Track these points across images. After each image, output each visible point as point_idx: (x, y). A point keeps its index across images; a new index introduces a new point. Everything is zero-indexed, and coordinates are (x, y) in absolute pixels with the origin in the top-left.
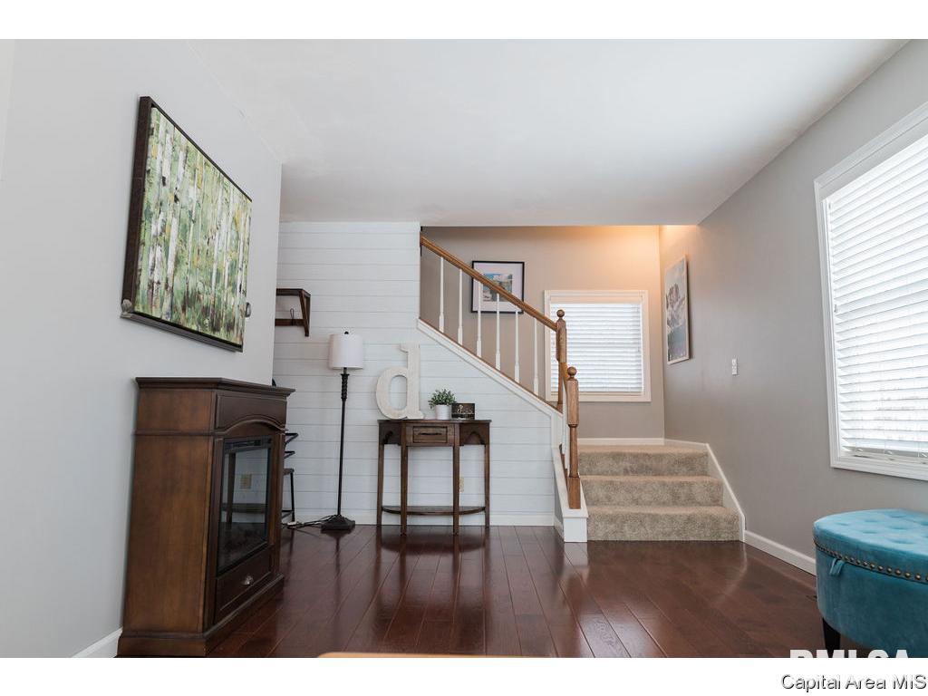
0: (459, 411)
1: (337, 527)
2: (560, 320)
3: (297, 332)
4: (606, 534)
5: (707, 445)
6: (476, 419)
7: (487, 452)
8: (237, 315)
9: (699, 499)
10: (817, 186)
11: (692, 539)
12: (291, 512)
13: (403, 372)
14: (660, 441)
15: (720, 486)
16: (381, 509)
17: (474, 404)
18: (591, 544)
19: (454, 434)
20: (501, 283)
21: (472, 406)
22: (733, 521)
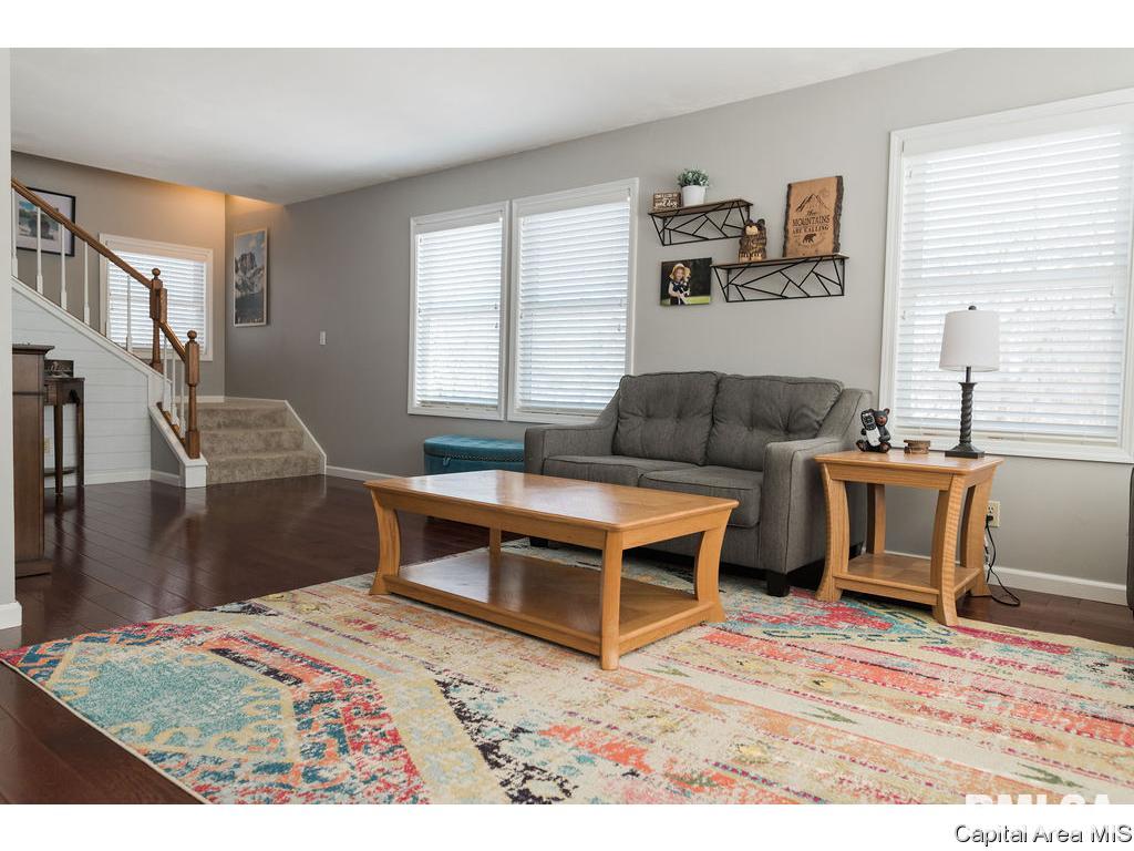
0: (53, 369)
2: (156, 278)
5: (286, 402)
6: (75, 376)
7: (81, 413)
9: (286, 445)
10: (412, 223)
11: (287, 476)
14: (220, 399)
15: (302, 433)
17: (72, 362)
18: (209, 488)
21: (70, 363)
22: (317, 460)
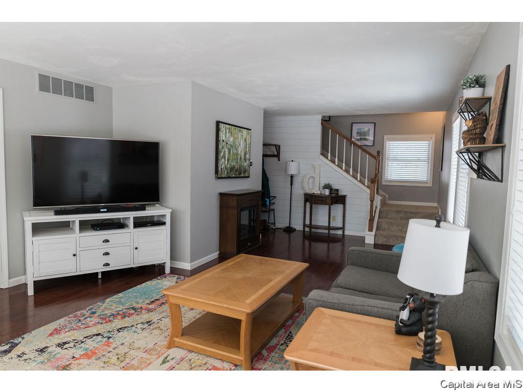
0: (332, 192)
1: (289, 230)
2: (378, 155)
3: (276, 159)
4: (383, 242)
6: (340, 195)
7: (344, 208)
8: (247, 168)
12: (274, 224)
13: (314, 175)
16: (305, 225)
18: (375, 245)
19: (329, 201)
20: (364, 132)
21: (338, 190)
